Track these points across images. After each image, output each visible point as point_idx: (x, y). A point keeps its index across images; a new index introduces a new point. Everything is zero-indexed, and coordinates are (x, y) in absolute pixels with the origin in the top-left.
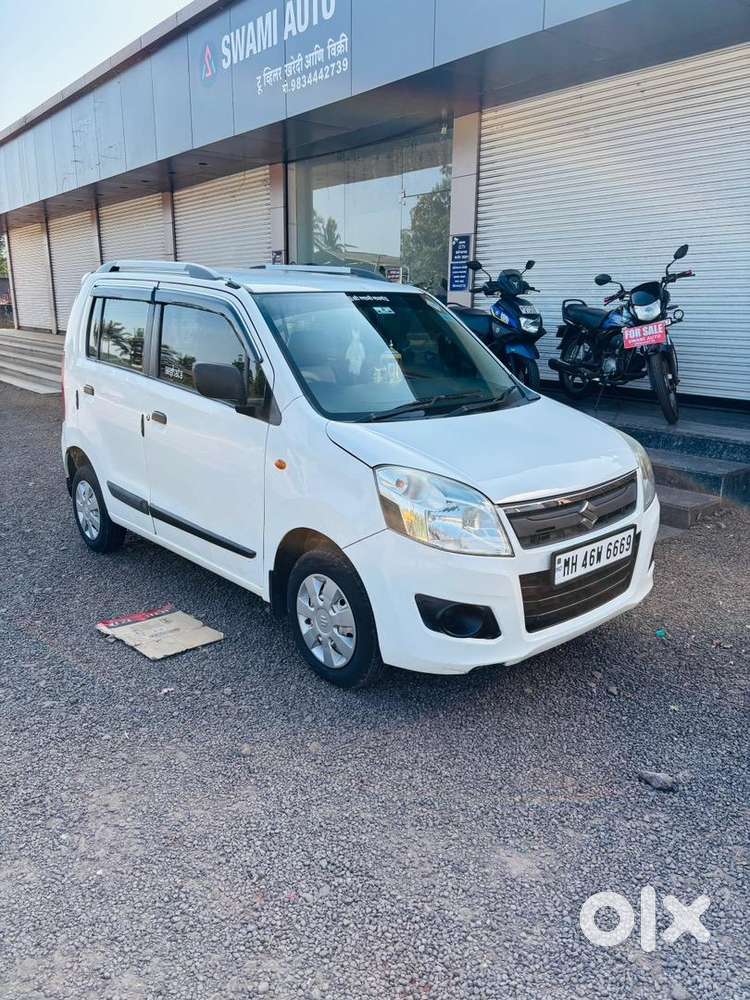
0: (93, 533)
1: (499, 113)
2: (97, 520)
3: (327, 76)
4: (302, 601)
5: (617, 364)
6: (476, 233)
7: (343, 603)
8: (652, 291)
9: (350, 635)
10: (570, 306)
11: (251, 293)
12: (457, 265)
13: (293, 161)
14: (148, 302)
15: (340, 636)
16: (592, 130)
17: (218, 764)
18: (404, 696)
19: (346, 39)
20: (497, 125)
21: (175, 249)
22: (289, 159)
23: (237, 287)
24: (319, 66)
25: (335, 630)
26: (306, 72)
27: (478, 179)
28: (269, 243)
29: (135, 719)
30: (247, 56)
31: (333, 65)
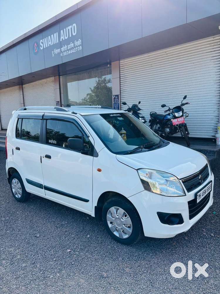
0: (19, 196)
1: (125, 61)
2: (21, 191)
3: (75, 51)
4: (109, 216)
5: (169, 130)
6: (120, 94)
7: (126, 216)
8: (179, 109)
9: (129, 227)
10: (152, 114)
11: (81, 115)
12: (115, 104)
13: (61, 75)
14: (41, 119)
15: (126, 228)
16: (153, 65)
17: (97, 283)
18: (148, 245)
19: (81, 41)
20: (125, 64)
21: (24, 102)
22: (60, 75)
23: (76, 114)
24: (72, 48)
25: (124, 226)
26: (68, 50)
27: (120, 79)
28: (55, 99)
29: (59, 267)
30: (49, 46)
31: (77, 48)
